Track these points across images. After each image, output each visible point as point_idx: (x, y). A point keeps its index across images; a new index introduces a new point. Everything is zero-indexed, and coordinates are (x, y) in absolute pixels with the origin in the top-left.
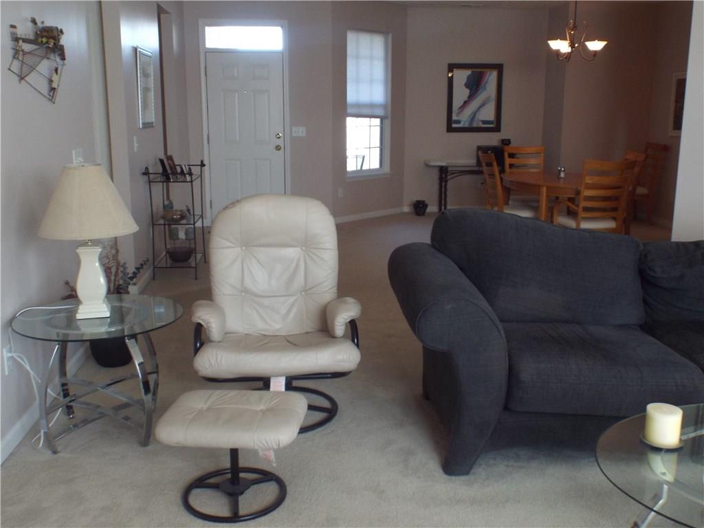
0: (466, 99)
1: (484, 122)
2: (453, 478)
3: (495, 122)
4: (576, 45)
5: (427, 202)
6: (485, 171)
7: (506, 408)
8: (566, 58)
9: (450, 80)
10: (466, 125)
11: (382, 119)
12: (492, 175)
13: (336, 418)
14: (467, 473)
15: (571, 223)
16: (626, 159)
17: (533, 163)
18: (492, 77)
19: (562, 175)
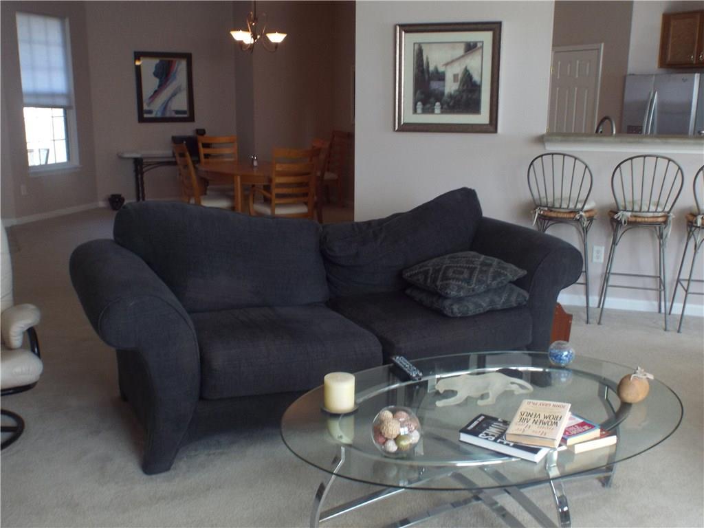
0: (156, 88)
1: (177, 112)
2: (154, 476)
3: (188, 113)
4: (258, 37)
5: (123, 196)
6: (179, 162)
7: (201, 398)
8: (250, 49)
9: (138, 69)
10: (159, 115)
11: (66, 109)
12: (186, 166)
13: (23, 435)
14: (168, 469)
15: (267, 210)
16: (313, 147)
17: (228, 152)
18: (181, 66)
19: (255, 163)
